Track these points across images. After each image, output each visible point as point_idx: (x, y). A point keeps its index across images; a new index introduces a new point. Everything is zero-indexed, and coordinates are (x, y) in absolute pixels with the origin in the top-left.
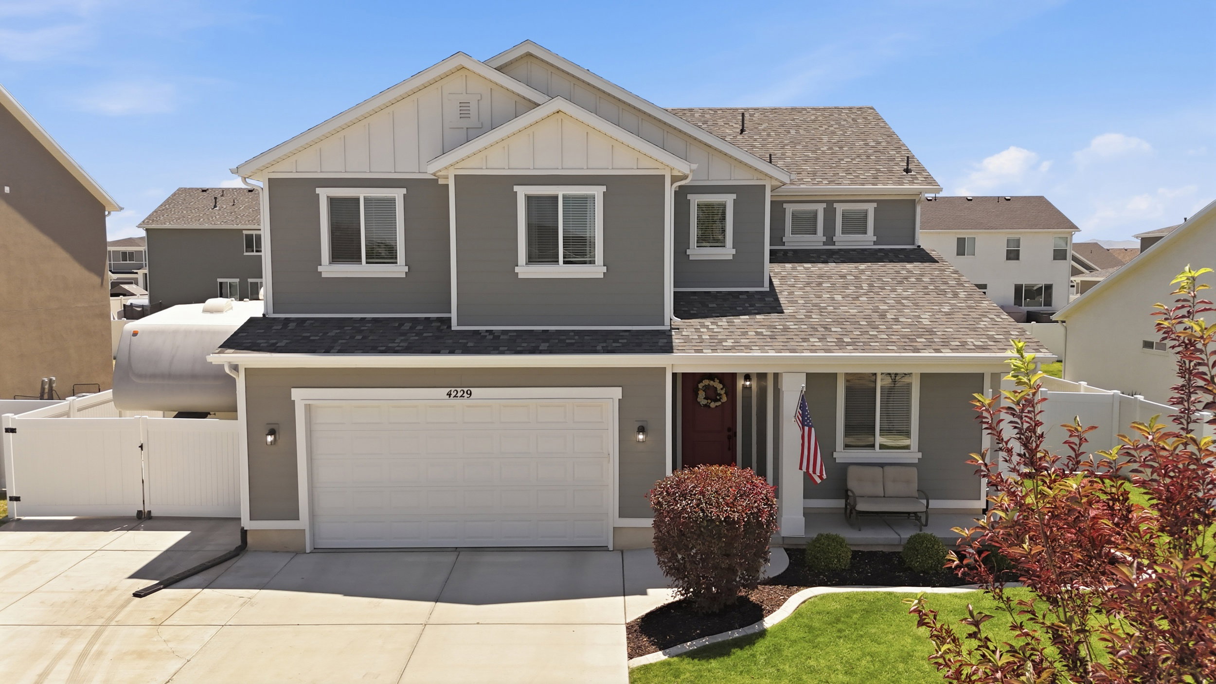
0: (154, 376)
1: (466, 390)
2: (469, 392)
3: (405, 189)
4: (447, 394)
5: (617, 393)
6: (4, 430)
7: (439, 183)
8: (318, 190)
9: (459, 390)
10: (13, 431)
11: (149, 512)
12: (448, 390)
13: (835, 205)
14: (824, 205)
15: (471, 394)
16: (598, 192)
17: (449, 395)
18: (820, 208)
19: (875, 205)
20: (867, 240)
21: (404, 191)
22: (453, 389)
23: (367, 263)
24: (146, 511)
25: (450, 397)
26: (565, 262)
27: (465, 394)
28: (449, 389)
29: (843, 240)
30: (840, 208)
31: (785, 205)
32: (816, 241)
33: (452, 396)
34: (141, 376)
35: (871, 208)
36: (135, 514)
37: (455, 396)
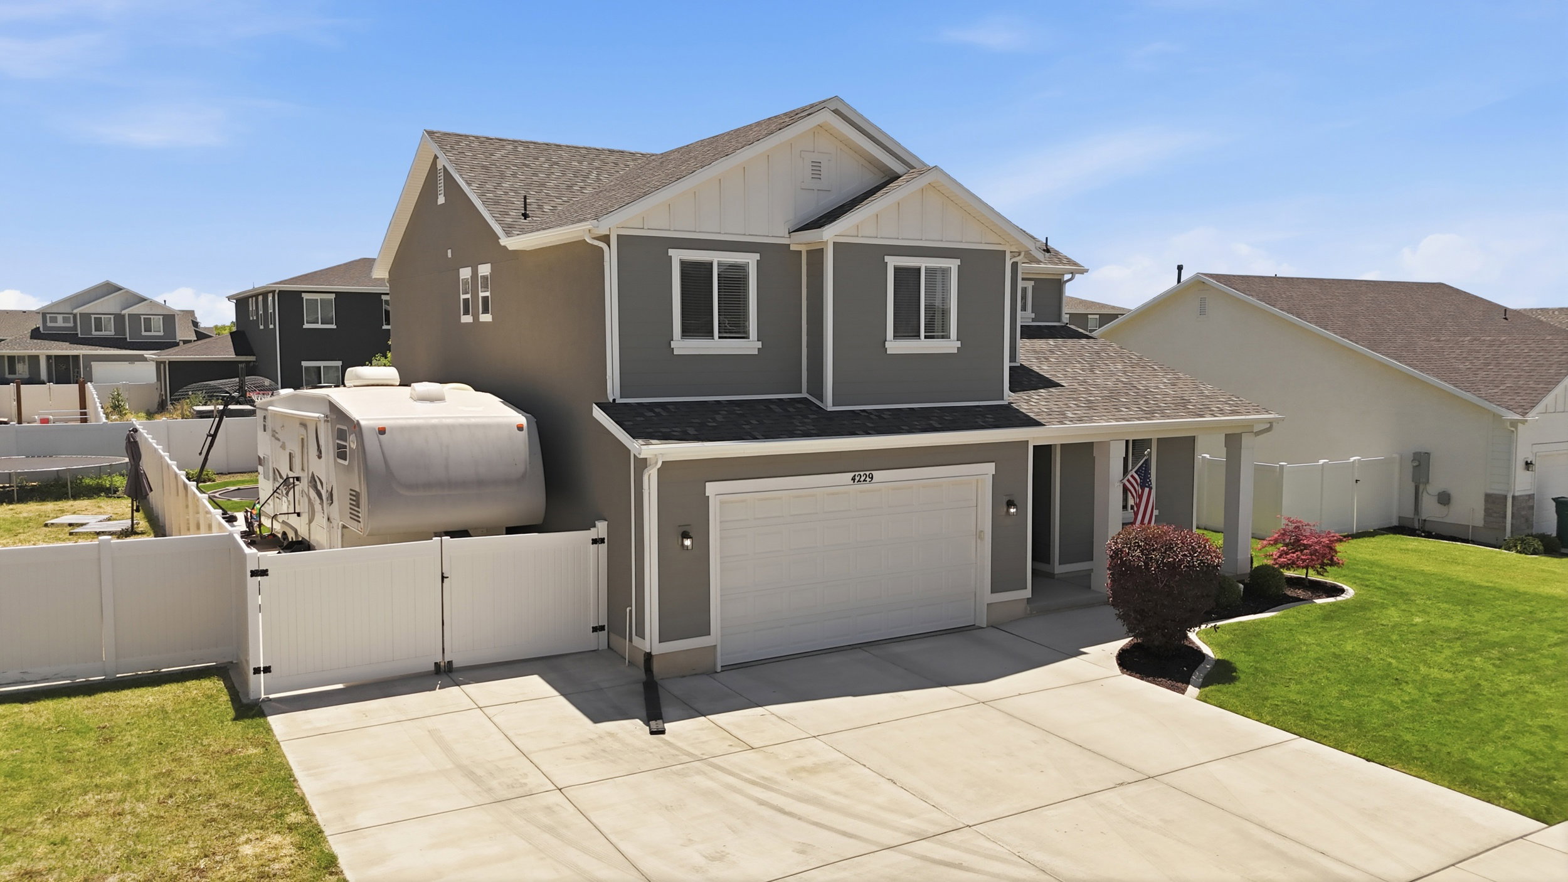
0: (428, 485)
1: (868, 473)
2: (871, 476)
3: (759, 254)
4: (852, 479)
5: (990, 468)
6: (249, 574)
7: (791, 249)
8: (671, 252)
9: (862, 473)
10: (264, 573)
11: (450, 663)
15: (872, 478)
16: (953, 264)
17: (853, 479)
19: (1032, 283)
20: (1028, 317)
21: (757, 256)
22: (857, 473)
23: (720, 338)
24: (446, 661)
25: (854, 482)
26: (926, 337)
27: (868, 479)
28: (853, 474)
33: (856, 481)
34: (411, 487)
36: (432, 668)
37: (859, 481)
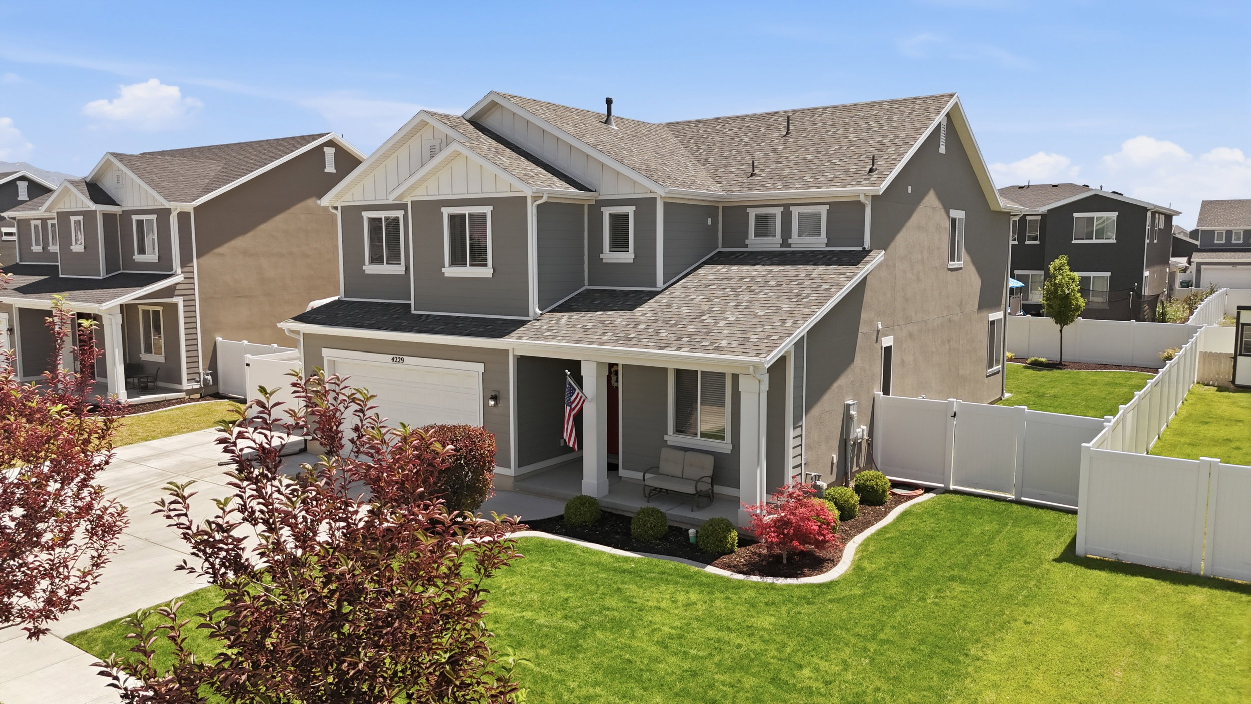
1: (401, 357)
5: (480, 367)
8: (363, 214)
10: (249, 365)
12: (392, 356)
13: (791, 208)
14: (782, 209)
15: (403, 361)
16: (488, 211)
17: (393, 359)
18: (778, 212)
19: (827, 207)
20: (818, 242)
21: (403, 212)
22: (396, 356)
23: (387, 264)
25: (392, 362)
26: (471, 265)
29: (799, 242)
30: (795, 211)
31: (748, 210)
32: (773, 243)
35: (823, 210)
37: (395, 361)
